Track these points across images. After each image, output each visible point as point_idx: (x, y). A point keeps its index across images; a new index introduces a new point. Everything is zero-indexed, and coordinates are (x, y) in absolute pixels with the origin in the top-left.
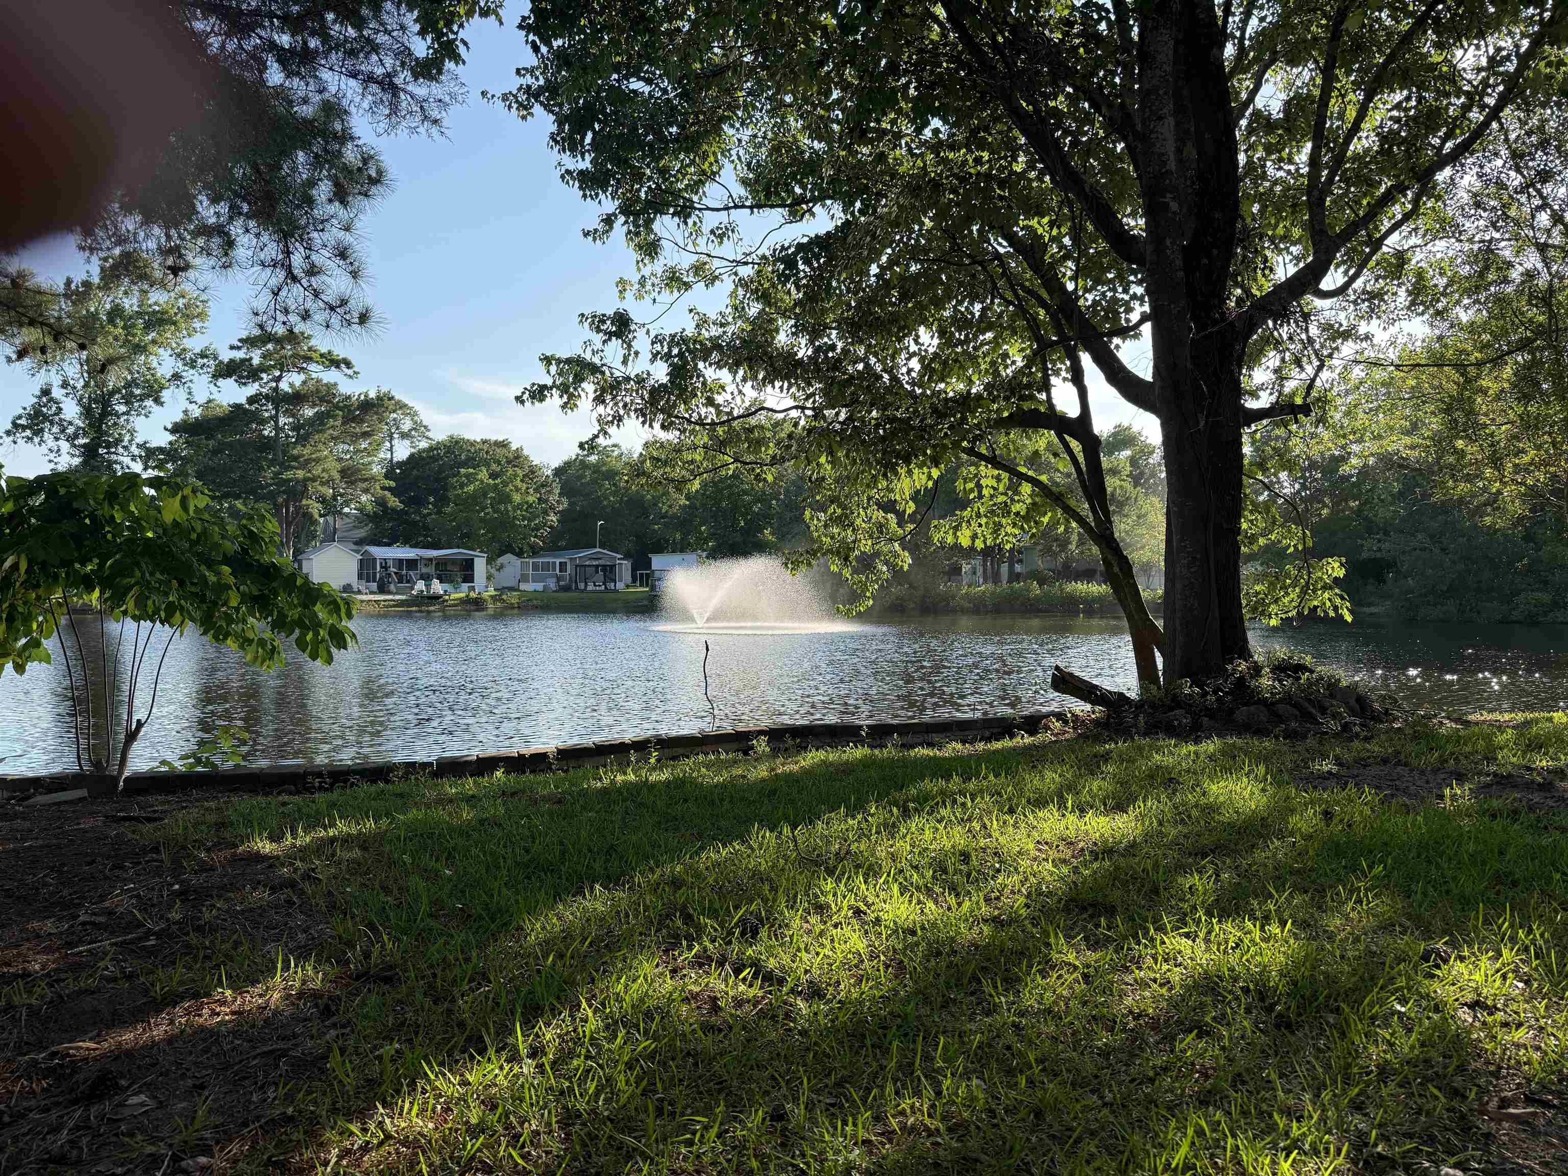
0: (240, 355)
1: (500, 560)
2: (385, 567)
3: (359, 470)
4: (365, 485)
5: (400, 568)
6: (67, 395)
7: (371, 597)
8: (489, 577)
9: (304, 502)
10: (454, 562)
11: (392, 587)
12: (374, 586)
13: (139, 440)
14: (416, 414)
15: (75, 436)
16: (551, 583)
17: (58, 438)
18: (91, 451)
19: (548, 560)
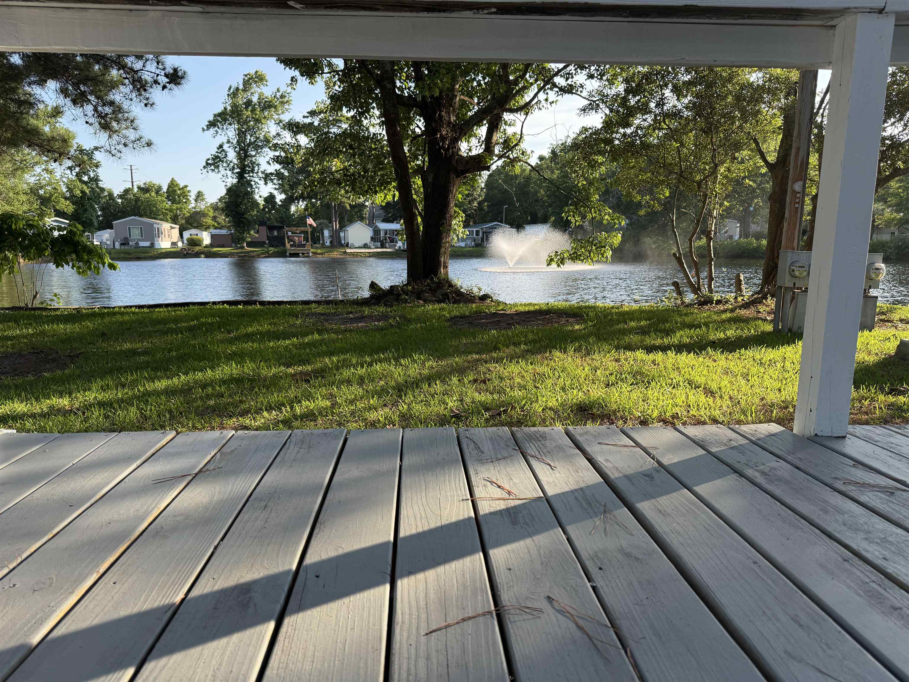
0: (308, 121)
2: (385, 234)
5: (392, 235)
6: (230, 147)
7: (375, 250)
11: (387, 245)
13: (262, 169)
15: (233, 168)
16: (469, 242)
17: (226, 170)
18: (241, 176)
19: (471, 229)
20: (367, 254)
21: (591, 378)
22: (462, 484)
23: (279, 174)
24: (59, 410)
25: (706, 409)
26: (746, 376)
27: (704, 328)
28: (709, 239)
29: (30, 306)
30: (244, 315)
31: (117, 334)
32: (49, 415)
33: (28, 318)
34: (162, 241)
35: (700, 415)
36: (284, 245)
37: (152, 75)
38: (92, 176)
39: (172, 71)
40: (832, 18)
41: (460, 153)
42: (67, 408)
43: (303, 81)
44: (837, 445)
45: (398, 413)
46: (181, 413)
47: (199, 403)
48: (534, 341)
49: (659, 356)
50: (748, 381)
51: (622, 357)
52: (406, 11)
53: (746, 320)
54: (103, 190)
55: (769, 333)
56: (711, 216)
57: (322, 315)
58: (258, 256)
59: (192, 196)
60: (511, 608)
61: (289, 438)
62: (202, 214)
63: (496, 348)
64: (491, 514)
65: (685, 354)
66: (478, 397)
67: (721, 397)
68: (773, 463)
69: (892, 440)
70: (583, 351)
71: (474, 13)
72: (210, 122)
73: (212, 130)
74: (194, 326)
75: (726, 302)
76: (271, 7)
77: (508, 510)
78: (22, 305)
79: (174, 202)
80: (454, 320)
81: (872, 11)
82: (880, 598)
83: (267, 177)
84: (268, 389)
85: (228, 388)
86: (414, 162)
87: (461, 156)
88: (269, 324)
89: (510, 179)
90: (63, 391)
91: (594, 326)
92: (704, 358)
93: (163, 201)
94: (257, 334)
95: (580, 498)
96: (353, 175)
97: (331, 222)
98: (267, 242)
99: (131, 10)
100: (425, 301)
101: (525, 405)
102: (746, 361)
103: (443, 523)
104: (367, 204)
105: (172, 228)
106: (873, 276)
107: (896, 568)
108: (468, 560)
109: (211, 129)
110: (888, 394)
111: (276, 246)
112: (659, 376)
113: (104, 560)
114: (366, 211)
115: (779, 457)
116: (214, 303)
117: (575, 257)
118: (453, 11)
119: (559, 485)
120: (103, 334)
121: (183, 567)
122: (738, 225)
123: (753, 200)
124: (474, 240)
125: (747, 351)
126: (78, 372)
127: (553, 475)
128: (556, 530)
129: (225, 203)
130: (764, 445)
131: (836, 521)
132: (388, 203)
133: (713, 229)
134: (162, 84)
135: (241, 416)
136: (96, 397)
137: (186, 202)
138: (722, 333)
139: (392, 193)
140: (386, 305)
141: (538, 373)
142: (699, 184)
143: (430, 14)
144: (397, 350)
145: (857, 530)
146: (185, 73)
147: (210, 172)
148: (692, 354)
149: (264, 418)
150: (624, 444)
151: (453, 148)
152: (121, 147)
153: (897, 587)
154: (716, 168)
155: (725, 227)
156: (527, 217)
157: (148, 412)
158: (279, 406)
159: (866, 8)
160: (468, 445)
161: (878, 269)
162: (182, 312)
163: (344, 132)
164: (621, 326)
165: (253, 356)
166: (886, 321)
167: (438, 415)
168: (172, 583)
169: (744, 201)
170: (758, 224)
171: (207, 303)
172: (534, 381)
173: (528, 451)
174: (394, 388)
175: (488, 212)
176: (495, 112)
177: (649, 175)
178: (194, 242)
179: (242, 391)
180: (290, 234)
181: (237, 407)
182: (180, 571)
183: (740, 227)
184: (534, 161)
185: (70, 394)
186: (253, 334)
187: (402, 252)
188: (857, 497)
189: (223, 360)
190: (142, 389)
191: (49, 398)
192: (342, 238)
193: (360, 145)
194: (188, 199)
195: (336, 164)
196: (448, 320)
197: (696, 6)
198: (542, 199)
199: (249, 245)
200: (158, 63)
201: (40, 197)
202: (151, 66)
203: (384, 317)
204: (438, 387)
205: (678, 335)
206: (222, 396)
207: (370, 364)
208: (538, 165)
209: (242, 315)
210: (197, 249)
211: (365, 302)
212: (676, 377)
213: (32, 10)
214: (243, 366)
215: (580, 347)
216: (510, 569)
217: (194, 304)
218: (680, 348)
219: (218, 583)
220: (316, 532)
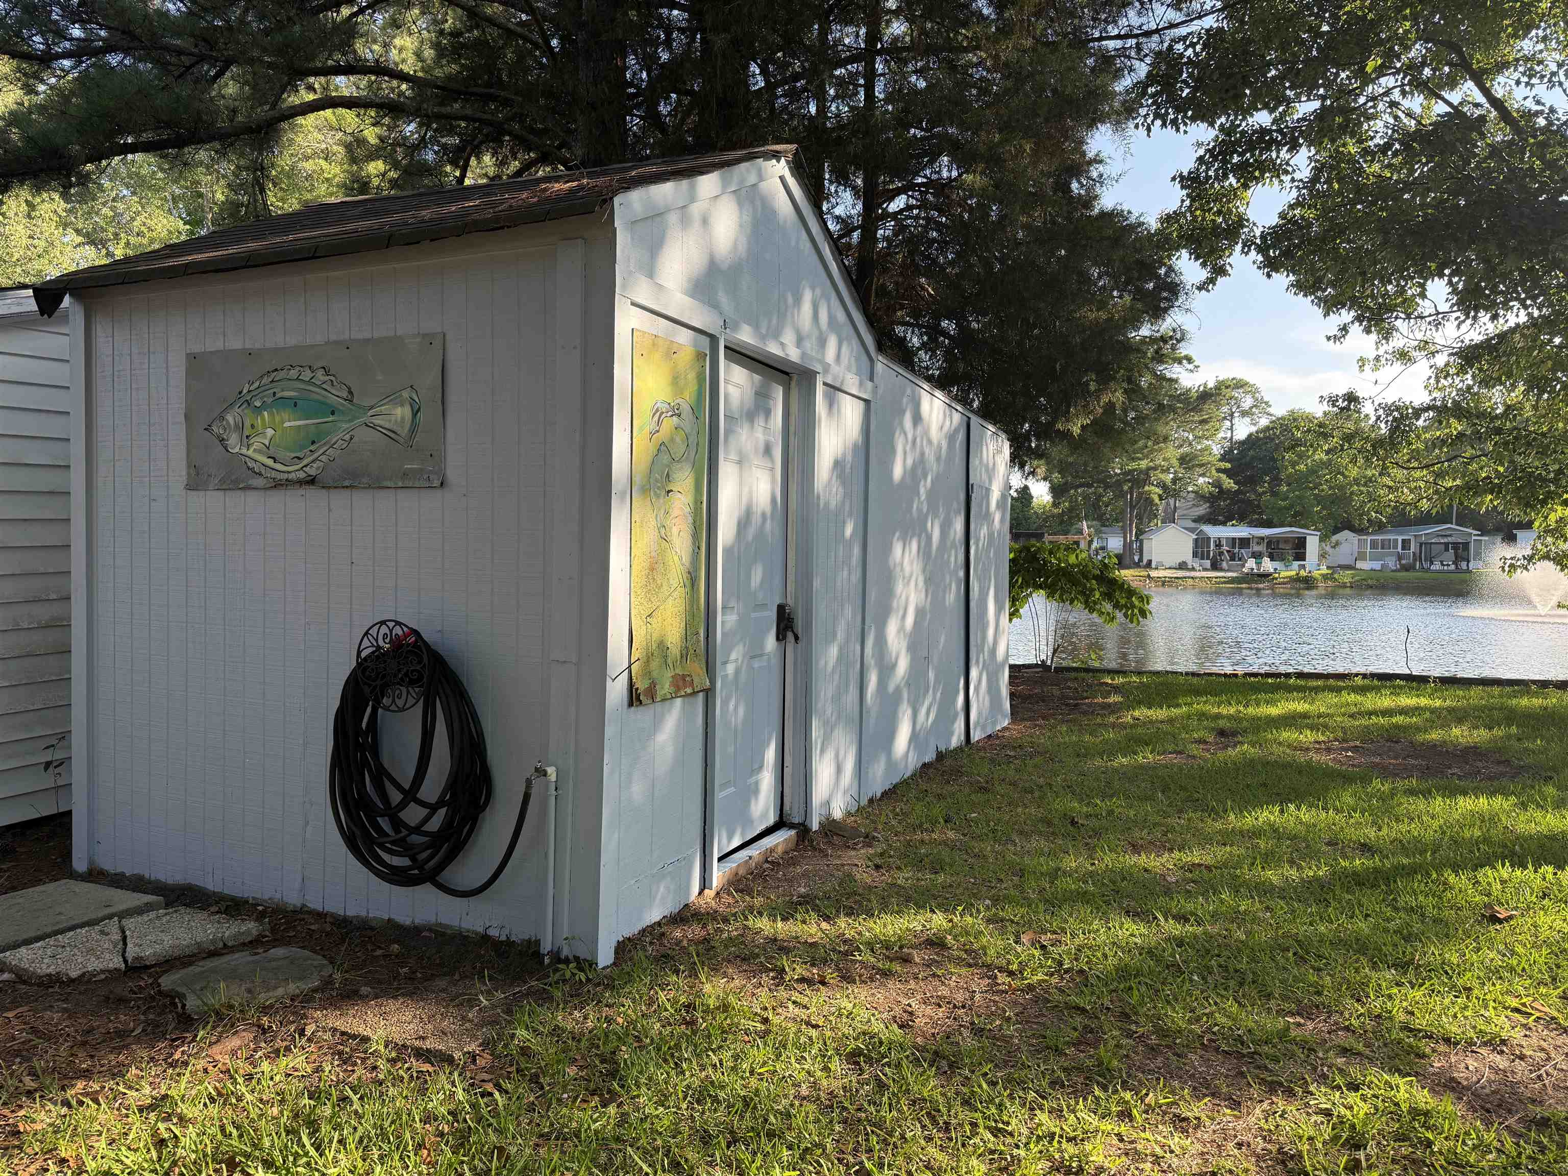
1: (1335, 538)
2: (1218, 545)
3: (1196, 456)
4: (1201, 471)
5: (1234, 547)
7: (1205, 574)
8: (1323, 556)
9: (1147, 488)
10: (1286, 540)
11: (1224, 565)
12: (1207, 563)
14: (1257, 391)
16: (1390, 562)
19: (1390, 538)
124: (1400, 558)
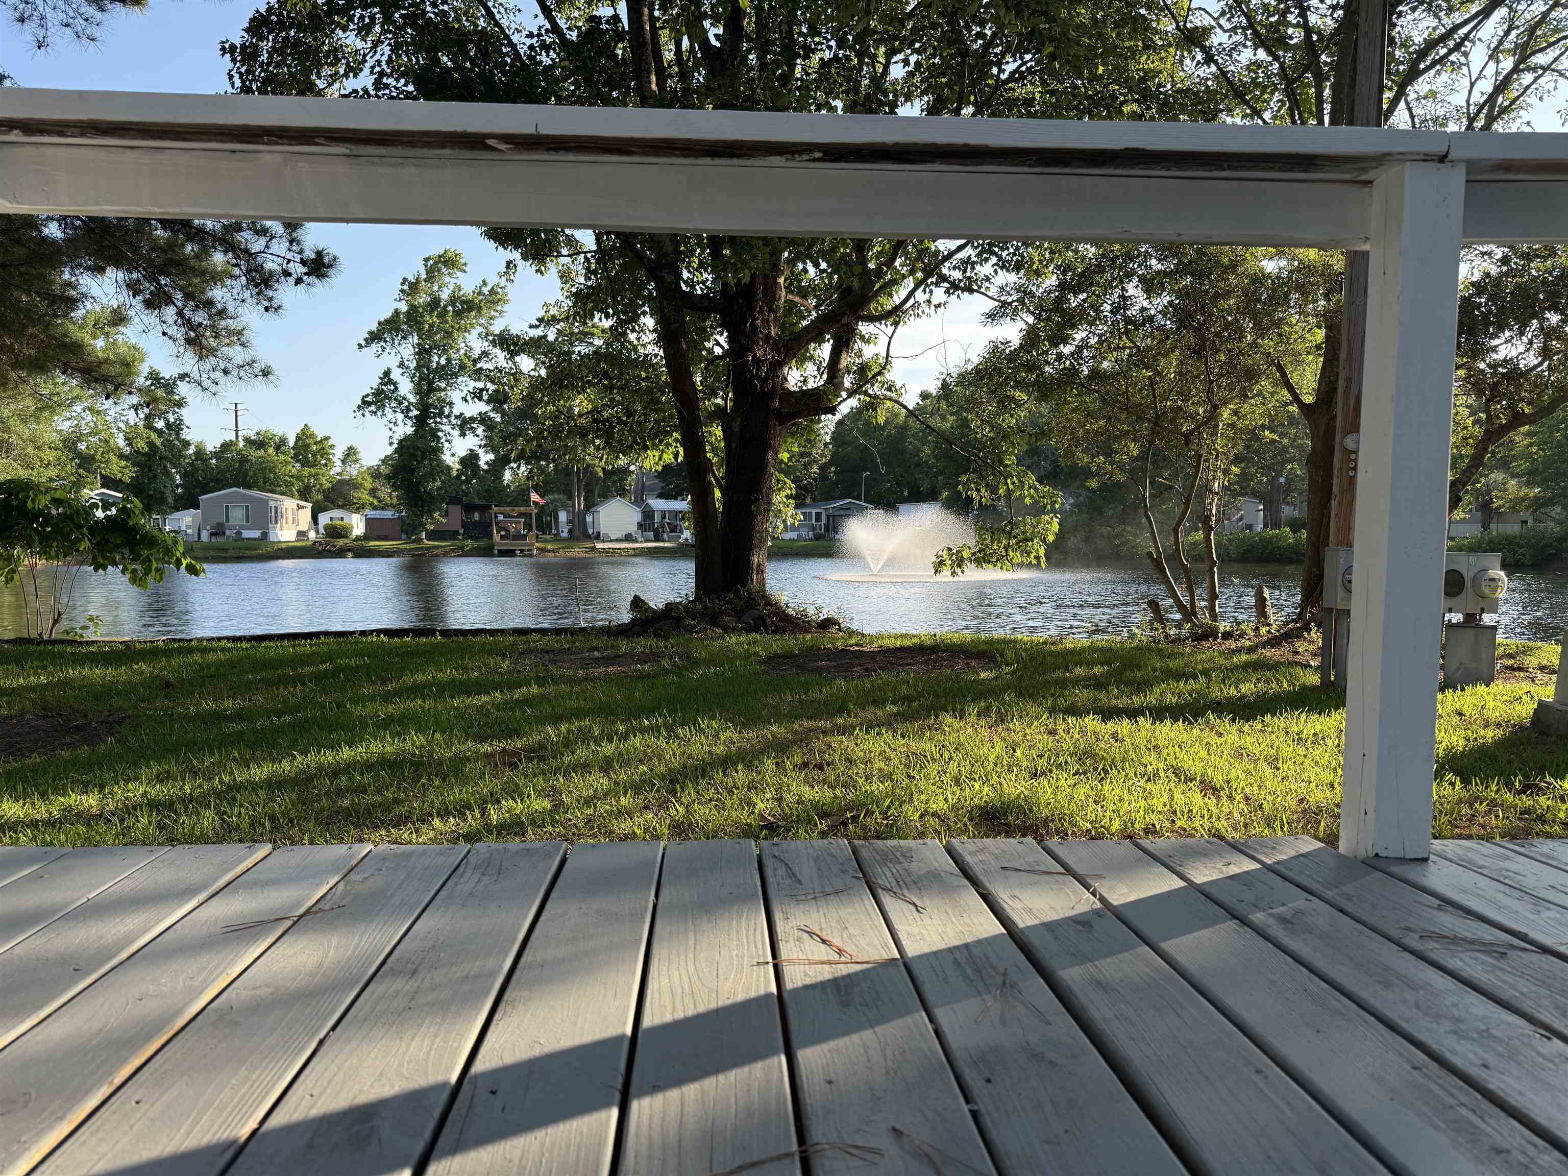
0: (538, 332)
2: (662, 518)
5: (675, 520)
6: (403, 374)
7: (645, 545)
11: (665, 536)
12: (651, 535)
13: (456, 411)
15: (408, 410)
16: (804, 532)
17: (395, 412)
18: (421, 422)
19: (807, 511)
20: (631, 552)
21: (1005, 763)
22: (759, 937)
23: (483, 419)
24: (79, 815)
25: (1203, 817)
26: (1273, 762)
27: (1202, 679)
28: (1208, 529)
29: (46, 637)
30: (412, 653)
31: (192, 684)
32: (61, 823)
33: (41, 656)
34: (281, 529)
35: (1194, 828)
36: (490, 536)
37: (280, 260)
38: (172, 420)
39: (313, 256)
40: (1365, 170)
41: (787, 385)
42: (94, 811)
43: (526, 269)
44: (1410, 872)
45: (668, 822)
46: (291, 821)
47: (325, 802)
48: (908, 699)
49: (1124, 726)
50: (1278, 769)
51: (1061, 727)
52: (677, 156)
53: (1275, 667)
54: (187, 444)
55: (1314, 688)
56: (1211, 491)
57: (547, 652)
58: (446, 554)
59: (338, 454)
60: (826, 1146)
61: (465, 857)
62: (353, 484)
63: (843, 710)
64: (806, 987)
65: (1168, 722)
66: (810, 794)
67: (1230, 797)
68: (1300, 901)
69: (1507, 864)
70: (993, 715)
71: (787, 160)
72: (370, 333)
73: (375, 347)
74: (325, 671)
75: (1241, 636)
76: (460, 148)
77: (835, 982)
78: (34, 635)
79: (305, 463)
80: (774, 661)
81: (1427, 158)
82: (1472, 1134)
83: (465, 425)
84: (444, 780)
85: (376, 778)
86: (709, 400)
87: (787, 390)
88: (455, 668)
89: (872, 430)
90: (89, 782)
91: (1013, 673)
92: (1201, 730)
93: (287, 463)
94: (432, 685)
95: (962, 961)
96: (608, 419)
97: (571, 498)
98: (462, 531)
99: (234, 151)
100: (726, 629)
101: (889, 807)
102: (1274, 736)
103: (720, 1004)
104: (633, 468)
105: (300, 507)
106: (1487, 591)
107: (1503, 1082)
108: (758, 1068)
109: (373, 345)
110: (1519, 793)
111: (477, 538)
112: (1124, 760)
113: (123, 1062)
114: (631, 480)
115: (1311, 893)
116: (363, 633)
117: (982, 558)
118: (753, 156)
119: (928, 939)
120: (168, 685)
121: (260, 1075)
122: (1261, 507)
123: (1283, 466)
124: (813, 529)
125: (1275, 719)
126: (118, 749)
127: (920, 922)
128: (916, 1015)
129: (392, 466)
130: (1287, 872)
131: (1405, 1001)
132: (667, 467)
133: (1214, 512)
134: (295, 276)
135: (394, 827)
136: (145, 793)
137: (326, 465)
138: (1232, 688)
139: (673, 449)
140: (657, 636)
141: (914, 753)
142: (1187, 437)
143: (717, 161)
144: (672, 712)
145: (1438, 1017)
146: (335, 258)
147: (367, 414)
148: (1180, 723)
149: (434, 829)
150: (1045, 869)
151: (773, 377)
152: (218, 375)
153: (1503, 1115)
154: (1215, 410)
155: (1238, 510)
156: (902, 492)
157: (234, 819)
158: (461, 810)
159: (1418, 154)
160: (775, 869)
161: (1493, 580)
162: (307, 647)
163: (595, 352)
164: (1059, 674)
165: (420, 723)
166: (1515, 669)
167: (738, 824)
168: (238, 1103)
169: (1270, 468)
170: (1295, 505)
171: (352, 633)
172: (907, 766)
173: (880, 881)
174: (662, 777)
175: (837, 483)
176: (844, 320)
177: (1102, 423)
178: (336, 532)
179: (398, 783)
180: (501, 517)
181: (389, 809)
182: (254, 1082)
183: (1264, 510)
184: (911, 400)
185: (102, 787)
186: (426, 686)
187: (690, 548)
188: (1441, 961)
189: (370, 729)
190: (226, 779)
191: (64, 794)
192: (589, 525)
193: (621, 372)
194: (330, 460)
195: (580, 403)
196: (763, 662)
197: (1143, 150)
198: (927, 461)
199: (431, 536)
200: (291, 242)
201: (80, 455)
202: (280, 247)
203: (654, 656)
204: (741, 776)
205: (1157, 690)
206: (365, 792)
207: (624, 737)
208: (918, 407)
209: (409, 653)
210: (341, 542)
211: (622, 631)
212: (1153, 762)
213: (74, 150)
214: (404, 739)
215: (988, 708)
216: (830, 1082)
217: (327, 634)
218: (1159, 713)
219: (320, 1103)
220: (498, 1016)
